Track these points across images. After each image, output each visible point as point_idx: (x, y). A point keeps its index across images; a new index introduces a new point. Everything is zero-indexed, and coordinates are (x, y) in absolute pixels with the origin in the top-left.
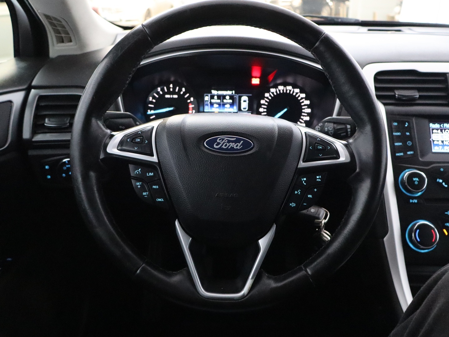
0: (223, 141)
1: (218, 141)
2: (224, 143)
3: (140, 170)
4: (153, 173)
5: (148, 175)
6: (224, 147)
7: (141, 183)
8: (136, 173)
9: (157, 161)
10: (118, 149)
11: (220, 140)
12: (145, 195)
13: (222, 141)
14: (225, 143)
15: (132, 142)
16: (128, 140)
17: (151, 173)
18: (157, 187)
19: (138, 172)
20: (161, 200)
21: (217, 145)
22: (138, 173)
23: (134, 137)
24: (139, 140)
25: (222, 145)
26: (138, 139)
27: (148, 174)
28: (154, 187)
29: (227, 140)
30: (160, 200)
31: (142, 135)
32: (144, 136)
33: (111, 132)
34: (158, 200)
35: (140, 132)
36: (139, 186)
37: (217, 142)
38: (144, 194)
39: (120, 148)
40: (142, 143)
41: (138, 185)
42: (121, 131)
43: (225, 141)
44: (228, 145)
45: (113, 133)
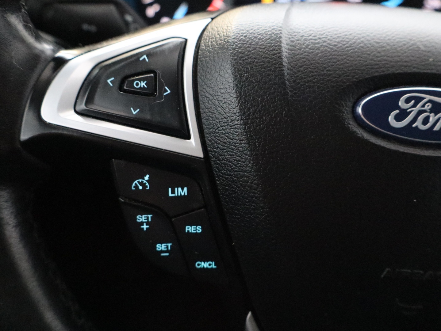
0: (419, 107)
1: (401, 103)
2: (420, 112)
3: (147, 177)
4: (185, 189)
5: (170, 195)
6: (418, 124)
7: (150, 216)
8: (136, 187)
9: (200, 154)
10: (78, 109)
11: (408, 101)
12: (162, 252)
13: (414, 106)
14: (425, 111)
15: (121, 88)
16: (109, 81)
17: (180, 189)
18: (199, 229)
19: (142, 184)
20: (210, 265)
21: (398, 118)
22: (141, 188)
23: (127, 72)
24: (143, 84)
25: (415, 120)
26: (140, 80)
27: (173, 192)
28: (190, 229)
29: (430, 101)
30: (205, 265)
31: (152, 67)
32: (157, 71)
33: (55, 51)
34: (199, 265)
35: (145, 57)
36: (145, 227)
37: (398, 108)
38: (160, 247)
39: (82, 106)
40: (152, 94)
41: (142, 223)
42: (87, 48)
43: (423, 106)
44: (432, 119)
45: (63, 53)
